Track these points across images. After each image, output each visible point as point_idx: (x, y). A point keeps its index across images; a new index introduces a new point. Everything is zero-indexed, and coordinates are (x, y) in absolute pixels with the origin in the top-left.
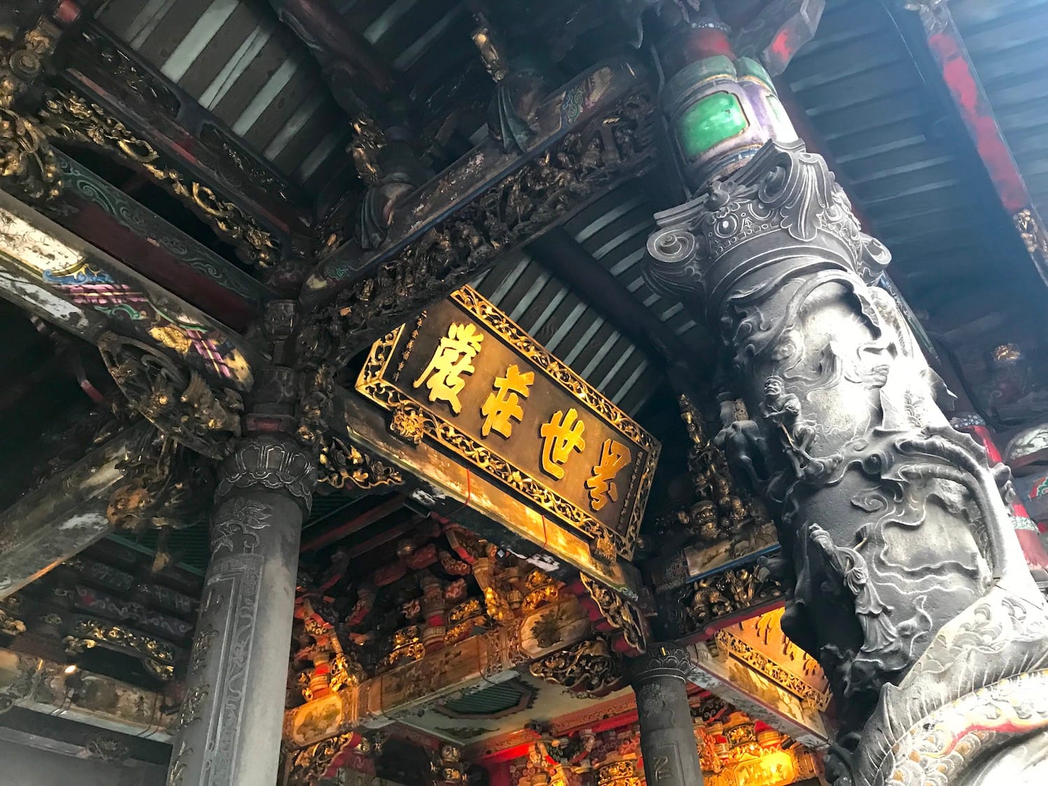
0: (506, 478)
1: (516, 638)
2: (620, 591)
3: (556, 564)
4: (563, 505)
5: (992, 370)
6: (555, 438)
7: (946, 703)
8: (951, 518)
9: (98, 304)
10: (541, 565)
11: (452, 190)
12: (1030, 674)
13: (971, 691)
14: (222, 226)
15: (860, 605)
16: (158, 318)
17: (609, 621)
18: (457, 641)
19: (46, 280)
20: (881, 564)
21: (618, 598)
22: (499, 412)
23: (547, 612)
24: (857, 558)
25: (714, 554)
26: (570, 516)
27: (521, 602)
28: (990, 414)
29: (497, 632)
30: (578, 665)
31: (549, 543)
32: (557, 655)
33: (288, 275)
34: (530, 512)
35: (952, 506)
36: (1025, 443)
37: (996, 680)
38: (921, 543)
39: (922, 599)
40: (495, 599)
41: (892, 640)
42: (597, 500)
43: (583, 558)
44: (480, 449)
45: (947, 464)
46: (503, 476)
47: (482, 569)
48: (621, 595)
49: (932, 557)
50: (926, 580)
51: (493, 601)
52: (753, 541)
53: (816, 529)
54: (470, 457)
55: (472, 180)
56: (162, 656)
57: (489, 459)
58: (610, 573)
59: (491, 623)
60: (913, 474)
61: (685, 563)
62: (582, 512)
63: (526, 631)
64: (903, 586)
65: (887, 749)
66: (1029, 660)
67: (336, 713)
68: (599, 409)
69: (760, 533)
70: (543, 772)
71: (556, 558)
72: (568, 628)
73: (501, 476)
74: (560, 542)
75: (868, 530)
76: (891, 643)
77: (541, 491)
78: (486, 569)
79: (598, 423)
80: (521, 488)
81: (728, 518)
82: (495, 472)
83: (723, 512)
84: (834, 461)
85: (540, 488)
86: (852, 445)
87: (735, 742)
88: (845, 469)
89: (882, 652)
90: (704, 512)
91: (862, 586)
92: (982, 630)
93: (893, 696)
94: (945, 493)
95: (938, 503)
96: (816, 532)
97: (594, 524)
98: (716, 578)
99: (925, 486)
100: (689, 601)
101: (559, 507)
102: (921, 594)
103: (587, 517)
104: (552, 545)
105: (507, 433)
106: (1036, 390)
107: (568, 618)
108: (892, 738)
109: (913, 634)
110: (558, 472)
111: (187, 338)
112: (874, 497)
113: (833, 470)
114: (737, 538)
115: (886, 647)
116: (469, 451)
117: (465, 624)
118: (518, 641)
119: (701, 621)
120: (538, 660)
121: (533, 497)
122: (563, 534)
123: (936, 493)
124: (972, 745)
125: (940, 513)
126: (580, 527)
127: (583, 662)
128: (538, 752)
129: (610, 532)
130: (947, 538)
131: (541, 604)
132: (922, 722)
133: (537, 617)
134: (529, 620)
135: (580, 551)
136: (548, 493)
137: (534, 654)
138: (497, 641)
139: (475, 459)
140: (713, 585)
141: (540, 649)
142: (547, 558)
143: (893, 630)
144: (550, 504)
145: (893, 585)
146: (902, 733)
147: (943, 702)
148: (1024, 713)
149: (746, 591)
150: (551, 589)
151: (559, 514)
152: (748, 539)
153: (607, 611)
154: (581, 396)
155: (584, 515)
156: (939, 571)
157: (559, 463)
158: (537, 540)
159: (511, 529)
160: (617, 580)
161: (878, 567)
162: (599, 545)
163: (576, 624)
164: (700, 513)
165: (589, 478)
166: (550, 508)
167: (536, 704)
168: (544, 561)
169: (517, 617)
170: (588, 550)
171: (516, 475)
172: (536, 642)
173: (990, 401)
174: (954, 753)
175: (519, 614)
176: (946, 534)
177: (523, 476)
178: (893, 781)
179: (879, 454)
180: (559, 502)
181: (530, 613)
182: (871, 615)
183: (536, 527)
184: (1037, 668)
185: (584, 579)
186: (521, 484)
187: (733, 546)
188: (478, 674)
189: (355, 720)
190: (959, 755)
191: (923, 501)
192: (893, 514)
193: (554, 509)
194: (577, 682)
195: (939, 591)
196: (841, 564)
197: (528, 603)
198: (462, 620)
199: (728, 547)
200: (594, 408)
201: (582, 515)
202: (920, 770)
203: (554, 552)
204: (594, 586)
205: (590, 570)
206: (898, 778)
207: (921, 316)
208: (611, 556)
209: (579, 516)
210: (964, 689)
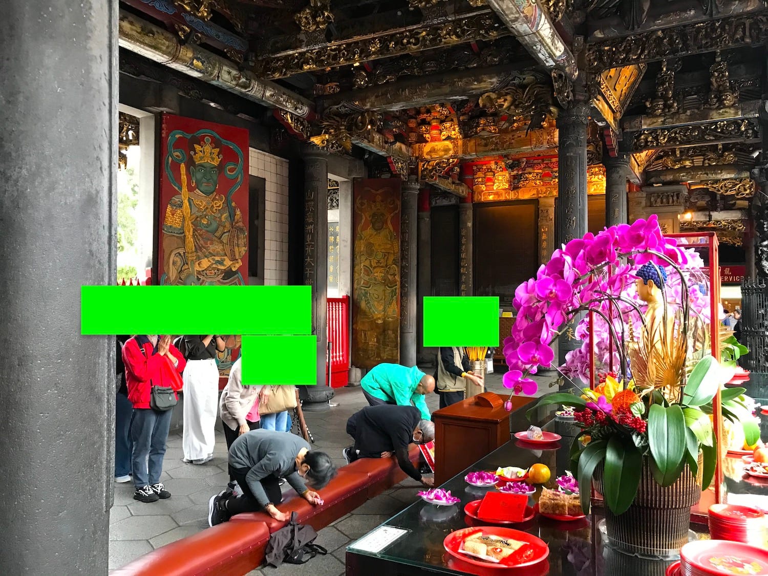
2: (616, 132)
11: (676, 20)
18: (517, 130)
25: (655, 121)
29: (541, 131)
43: (611, 121)
52: (675, 120)
55: (687, 19)
61: (641, 122)
63: (557, 134)
67: (450, 150)
69: (679, 117)
81: (669, 109)
83: (667, 106)
87: (592, 173)
90: (659, 105)
98: (653, 131)
100: (638, 138)
114: (668, 117)
117: (522, 123)
118: (553, 137)
119: (641, 146)
128: (496, 164)
135: (612, 118)
138: (541, 135)
140: (651, 133)
149: (664, 139)
152: (672, 118)
160: (616, 127)
162: (617, 115)
164: (657, 105)
169: (552, 126)
185: (611, 129)
187: (665, 120)
189: (460, 155)
198: (519, 120)
199: (663, 120)
208: (618, 119)
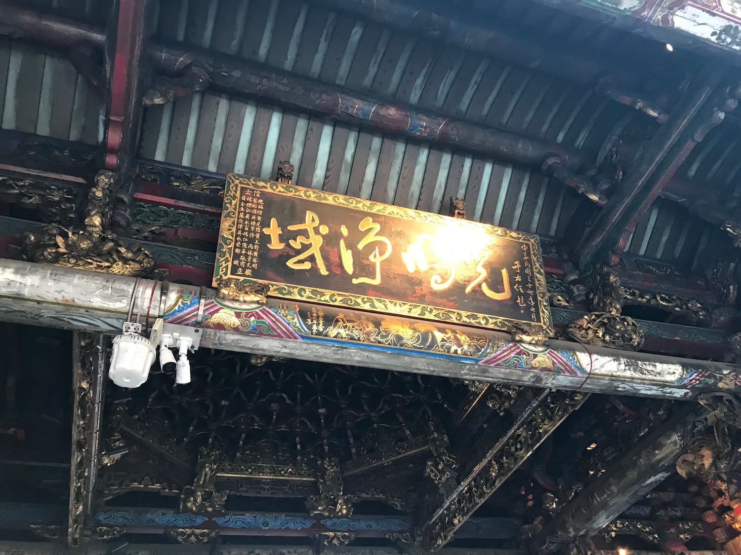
9: (697, 384)
14: (677, 309)
16: (718, 378)
19: (676, 384)
33: (722, 318)
56: (648, 530)
111: (731, 380)
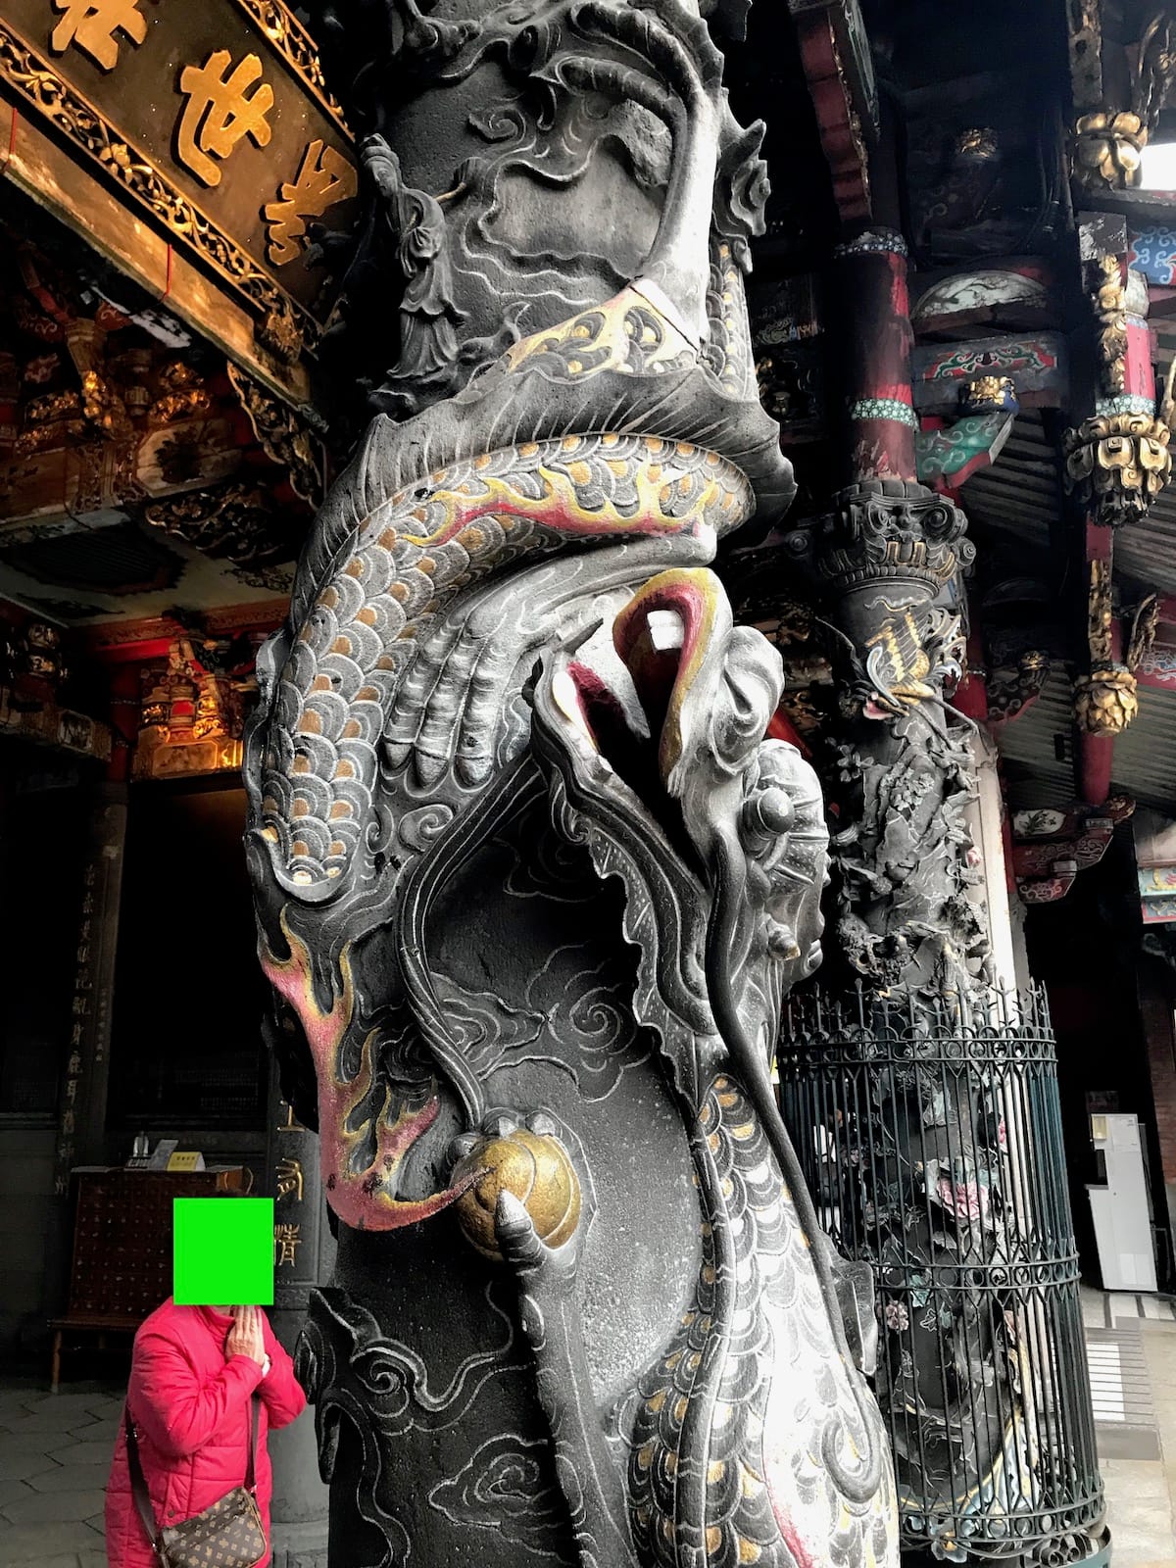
0: (97, 151)
1: (129, 462)
2: (297, 409)
3: (185, 336)
4: (212, 237)
5: (947, 168)
6: (210, 104)
7: (462, 457)
8: (635, 191)
10: (158, 332)
12: (622, 438)
13: (509, 444)
15: (410, 297)
17: (266, 450)
18: (33, 452)
20: (476, 237)
21: (292, 420)
22: (92, 11)
23: (184, 428)
24: (430, 211)
26: (223, 259)
27: (147, 408)
28: (919, 241)
29: (100, 446)
30: (221, 518)
31: (171, 294)
32: (192, 498)
34: (139, 227)
35: (643, 170)
36: (949, 296)
37: (558, 433)
38: (560, 215)
39: (520, 308)
40: (100, 391)
41: (440, 363)
42: (281, 247)
43: (237, 338)
44: (44, 76)
45: (650, 73)
46: (91, 145)
47: (82, 336)
48: (298, 416)
49: (569, 242)
50: (541, 278)
51: (96, 395)
53: (375, 143)
54: (22, 84)
57: (64, 102)
58: (285, 378)
59: (93, 431)
60: (580, 72)
62: (248, 260)
63: (147, 454)
64: (498, 279)
65: (351, 525)
66: (623, 409)
68: (309, 74)
70: (189, 683)
71: (183, 325)
72: (214, 459)
73: (86, 144)
74: (196, 300)
75: (471, 168)
76: (439, 369)
77: (169, 198)
78: (89, 339)
79: (302, 102)
80: (129, 181)
82: (73, 132)
84: (462, 31)
85: (168, 191)
86: (507, 11)
88: (479, 54)
89: (419, 382)
91: (423, 264)
92: (573, 352)
93: (383, 436)
94: (639, 144)
95: (618, 153)
96: (372, 149)
97: (269, 288)
99: (606, 116)
101: (204, 238)
102: (523, 298)
103: (256, 271)
104: (180, 301)
105: (108, 60)
106: (997, 217)
107: (215, 444)
108: (363, 506)
109: (480, 360)
110: (210, 173)
112: (508, 115)
113: (457, 50)
115: (428, 374)
116: (19, 71)
117: (50, 427)
118: (132, 466)
120: (160, 501)
121: (152, 204)
122: (207, 289)
123: (622, 136)
124: (488, 536)
125: (616, 176)
126: (241, 285)
127: (230, 515)
128: (181, 651)
129: (296, 310)
130: (612, 221)
131: (179, 416)
132: (414, 486)
133: (169, 434)
134: (155, 436)
135: (233, 324)
136: (184, 205)
137: (154, 491)
138: (98, 461)
139: (31, 92)
141: (163, 484)
142: (169, 323)
143: (452, 350)
144: (186, 227)
145: (484, 276)
146: (380, 501)
147: (457, 456)
148: (589, 500)
150: (199, 395)
151: (202, 250)
153: (266, 435)
154: (272, 34)
155: (252, 266)
156: (568, 266)
157: (212, 154)
158: (149, 283)
159: (96, 248)
160: (296, 388)
161: (469, 242)
162: (270, 325)
163: (227, 454)
165: (270, 201)
166: (185, 234)
167: (184, 583)
168: (162, 325)
169: (135, 429)
170: (251, 328)
171: (120, 152)
172: (159, 472)
173: (927, 218)
174: (452, 542)
175: (142, 426)
176: (611, 214)
177: (135, 159)
178: (344, 576)
179: (539, 27)
180: (204, 230)
181: (158, 427)
182: (422, 318)
183: (151, 262)
184: (637, 430)
185: (233, 374)
186: (128, 171)
188: (59, 508)
190: (462, 549)
191: (591, 143)
192: (527, 152)
193: (192, 239)
194: (215, 543)
195: (555, 299)
196: (402, 218)
197: (160, 412)
198: (46, 420)
200: (299, 70)
201: (247, 266)
202: (391, 561)
203: (180, 313)
204: (251, 390)
205: (246, 361)
206: (353, 571)
207: (879, 48)
208: (290, 348)
209: (242, 265)
210: (498, 436)
